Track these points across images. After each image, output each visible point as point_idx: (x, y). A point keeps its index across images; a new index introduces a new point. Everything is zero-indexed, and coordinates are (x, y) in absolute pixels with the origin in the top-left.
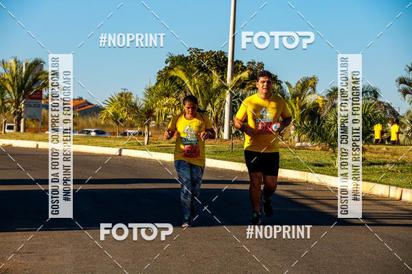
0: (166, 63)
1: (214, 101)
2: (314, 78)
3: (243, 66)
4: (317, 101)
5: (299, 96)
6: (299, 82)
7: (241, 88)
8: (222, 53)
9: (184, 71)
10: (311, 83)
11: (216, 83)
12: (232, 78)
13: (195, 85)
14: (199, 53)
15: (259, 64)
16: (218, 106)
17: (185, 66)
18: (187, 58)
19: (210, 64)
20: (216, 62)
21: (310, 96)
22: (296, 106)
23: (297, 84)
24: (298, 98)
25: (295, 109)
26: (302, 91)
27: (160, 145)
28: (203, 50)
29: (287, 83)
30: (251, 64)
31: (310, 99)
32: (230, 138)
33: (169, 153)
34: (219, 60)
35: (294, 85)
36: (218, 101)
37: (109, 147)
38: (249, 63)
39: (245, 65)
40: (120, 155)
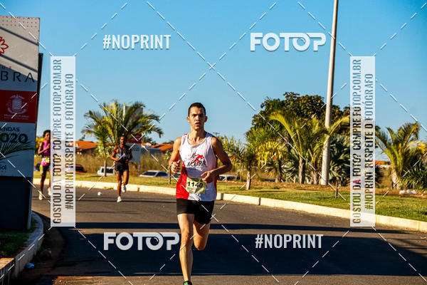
0: (262, 107)
1: (314, 146)
2: (416, 124)
3: (339, 111)
4: (420, 148)
5: (402, 141)
6: (401, 128)
7: (338, 133)
8: (319, 98)
9: (284, 115)
10: (413, 129)
11: (316, 129)
12: (331, 123)
13: (295, 131)
14: (295, 97)
16: (317, 152)
17: (284, 111)
18: (283, 102)
19: (306, 108)
20: (313, 107)
21: (412, 143)
22: (398, 153)
23: (399, 130)
24: (400, 145)
25: (397, 155)
26: (404, 137)
27: (262, 190)
28: (299, 95)
29: (389, 129)
30: (348, 109)
31: (412, 146)
32: (327, 184)
33: (272, 198)
34: (316, 105)
35: (395, 131)
36: (317, 146)
38: (346, 108)
39: (342, 110)
40: (222, 199)
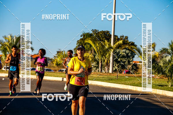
0: (81, 36)
1: (106, 55)
2: (154, 44)
3: (118, 38)
4: (156, 55)
7: (117, 48)
8: (108, 32)
9: (91, 40)
10: (153, 46)
11: (107, 47)
12: (114, 44)
13: (97, 47)
14: (97, 32)
15: (126, 37)
16: (108, 57)
17: (92, 38)
18: (91, 34)
19: (102, 37)
20: (105, 36)
28: (98, 30)
29: (141, 46)
30: (122, 37)
32: (113, 72)
34: (107, 35)
36: (108, 55)
37: (57, 77)
38: (121, 36)
39: (119, 37)
40: (63, 81)
